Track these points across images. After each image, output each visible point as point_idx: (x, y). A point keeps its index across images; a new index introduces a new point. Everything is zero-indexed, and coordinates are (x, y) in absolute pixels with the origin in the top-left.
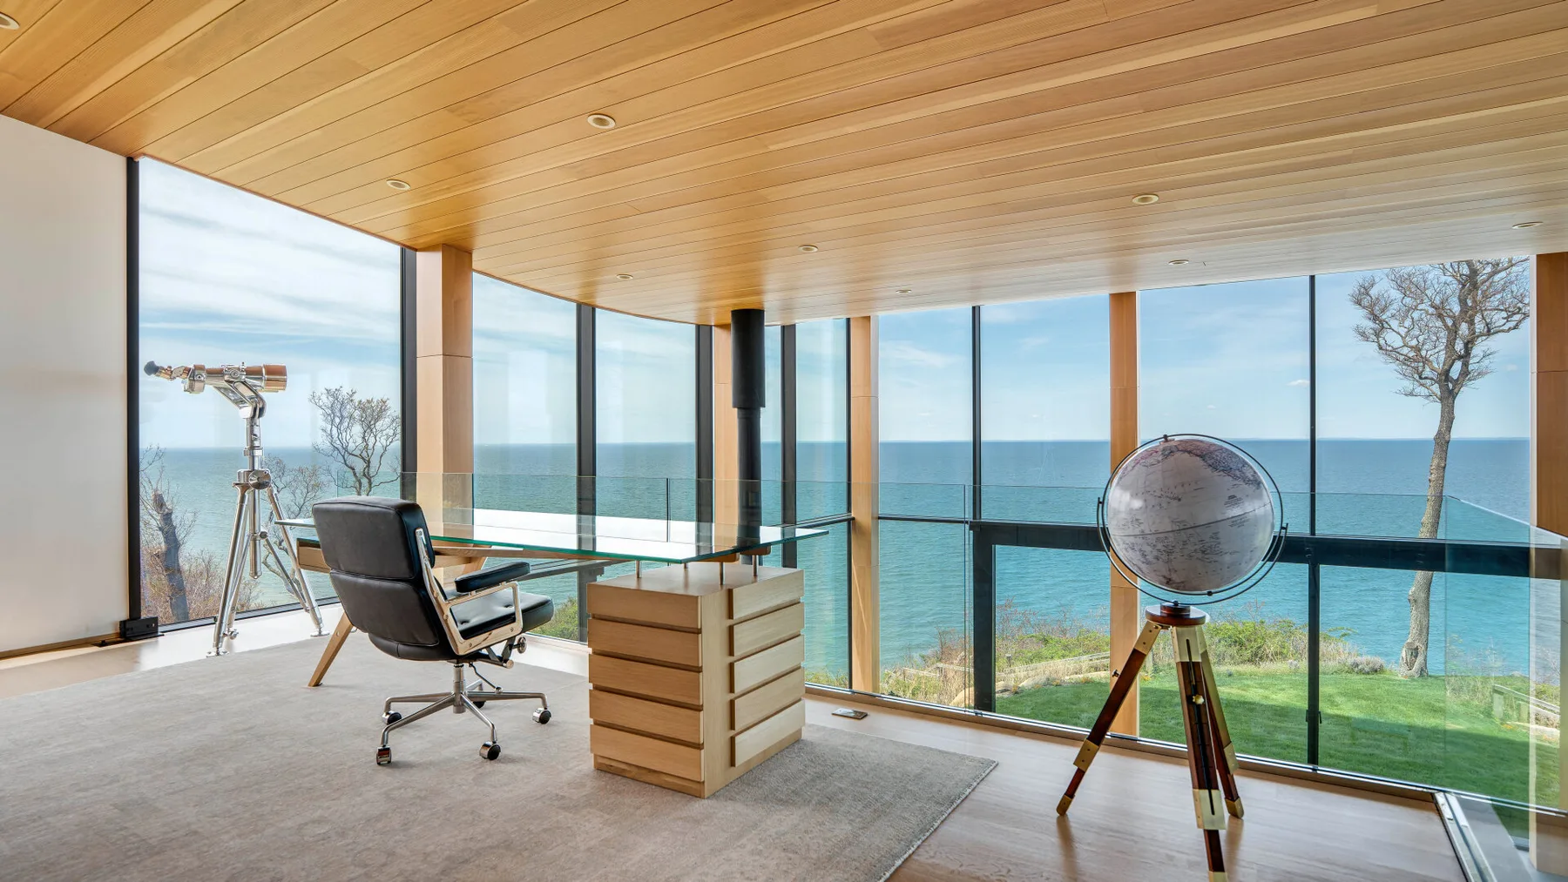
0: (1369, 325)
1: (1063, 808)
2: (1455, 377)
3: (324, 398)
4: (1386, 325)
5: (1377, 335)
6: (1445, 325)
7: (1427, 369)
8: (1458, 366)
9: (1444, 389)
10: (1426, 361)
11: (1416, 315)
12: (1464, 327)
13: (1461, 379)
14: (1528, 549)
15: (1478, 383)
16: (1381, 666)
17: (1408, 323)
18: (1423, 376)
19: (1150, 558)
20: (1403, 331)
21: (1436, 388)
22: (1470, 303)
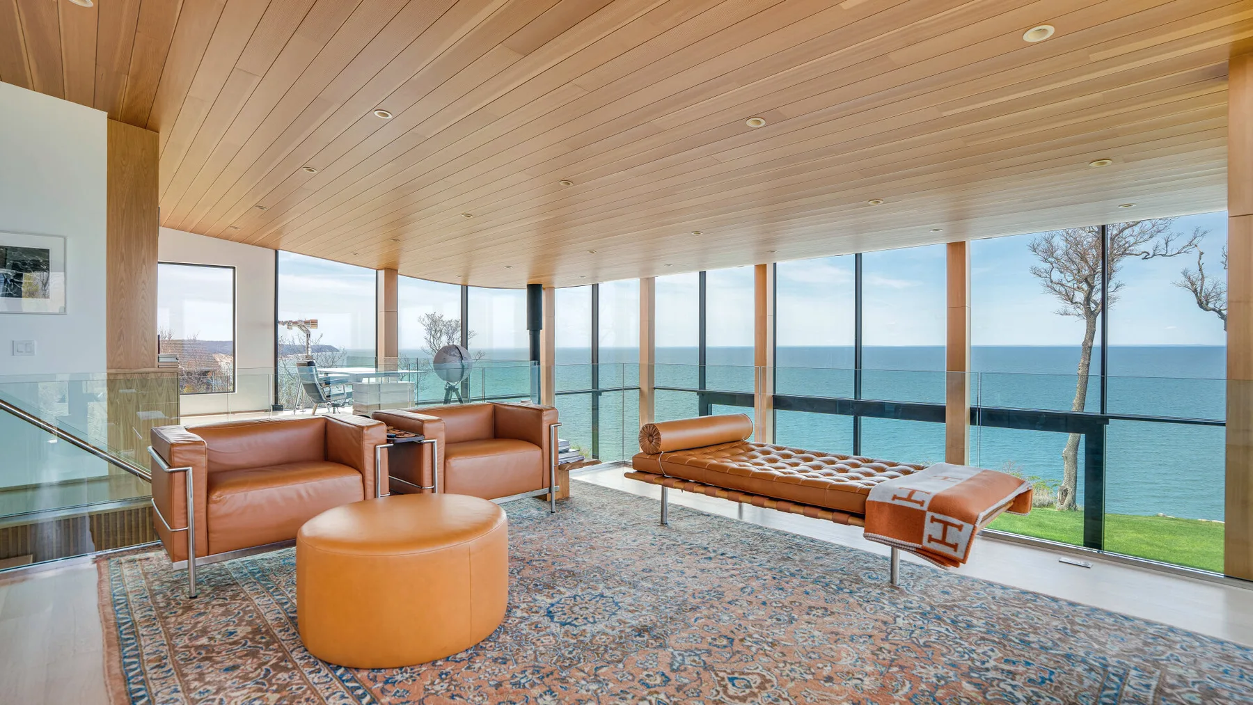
3: (426, 319)
5: (1049, 273)
9: (1087, 310)
18: (1074, 301)
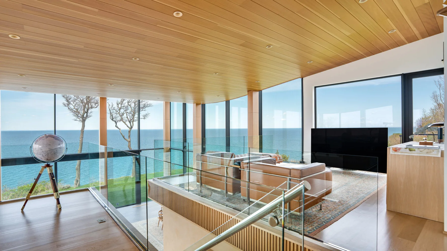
0: (66, 102)
1: (22, 209)
2: (85, 117)
4: (70, 103)
5: (68, 105)
6: (83, 105)
7: (79, 115)
8: (86, 114)
9: (83, 119)
10: (79, 112)
11: (77, 101)
12: (87, 106)
13: (86, 117)
14: (99, 153)
15: (89, 118)
16: (70, 186)
17: (75, 103)
19: (44, 156)
20: (74, 105)
21: (81, 119)
22: (88, 100)
